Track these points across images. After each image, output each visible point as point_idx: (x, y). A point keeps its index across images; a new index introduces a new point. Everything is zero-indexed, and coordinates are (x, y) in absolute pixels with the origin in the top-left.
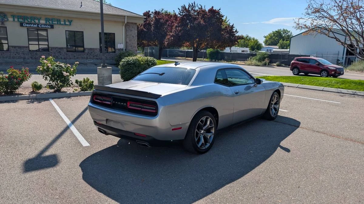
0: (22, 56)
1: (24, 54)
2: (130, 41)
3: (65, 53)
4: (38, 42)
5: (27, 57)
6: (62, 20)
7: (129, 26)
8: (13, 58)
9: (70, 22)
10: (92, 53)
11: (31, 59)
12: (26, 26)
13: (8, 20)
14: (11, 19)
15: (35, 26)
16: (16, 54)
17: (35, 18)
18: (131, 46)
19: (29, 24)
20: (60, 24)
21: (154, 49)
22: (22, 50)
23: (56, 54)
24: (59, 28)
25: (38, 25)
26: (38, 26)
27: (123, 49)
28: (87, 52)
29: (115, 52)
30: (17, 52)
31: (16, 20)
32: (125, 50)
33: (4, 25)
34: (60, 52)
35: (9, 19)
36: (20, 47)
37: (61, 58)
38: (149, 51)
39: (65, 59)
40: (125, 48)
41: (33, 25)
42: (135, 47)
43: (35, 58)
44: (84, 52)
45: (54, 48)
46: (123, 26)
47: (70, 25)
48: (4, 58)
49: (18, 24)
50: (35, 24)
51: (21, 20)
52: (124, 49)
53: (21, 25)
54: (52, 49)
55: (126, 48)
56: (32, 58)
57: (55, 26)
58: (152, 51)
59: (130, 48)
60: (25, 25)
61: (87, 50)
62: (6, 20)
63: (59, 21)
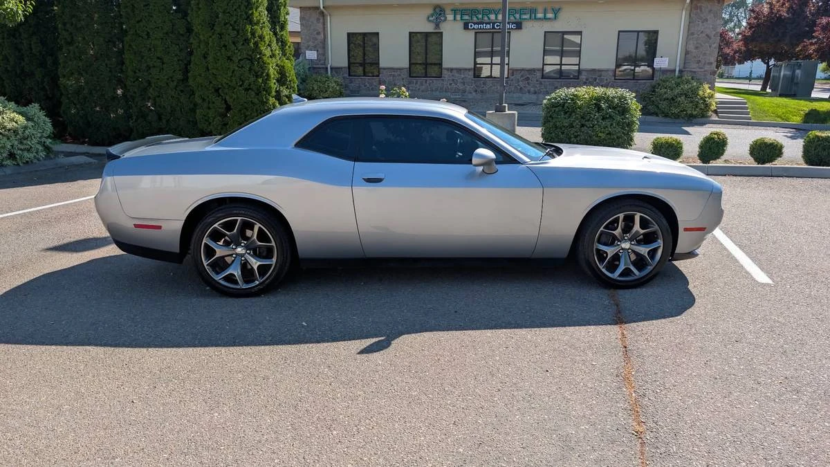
0: (461, 87)
1: (464, 83)
2: (697, 48)
3: (537, 81)
4: (490, 58)
5: (468, 88)
6: (540, 9)
7: (701, 11)
8: (446, 91)
9: (556, 12)
10: (595, 81)
11: (474, 93)
12: (474, 28)
13: (445, 19)
14: (450, 17)
15: (488, 26)
16: (451, 84)
17: (490, 12)
18: (699, 62)
19: (478, 24)
20: (535, 19)
21: (799, 66)
22: (463, 76)
23: (521, 83)
24: (533, 26)
25: (494, 24)
26: (493, 28)
27: (675, 71)
28: (585, 77)
29: (652, 77)
30: (453, 80)
31: (458, 17)
32: (680, 71)
33: (439, 27)
34: (528, 79)
35: (447, 16)
36: (459, 70)
37: (529, 92)
38: (782, 74)
39: (535, 93)
40: (682, 65)
41: (484, 25)
42: (711, 63)
43: (482, 92)
44: (578, 79)
45: (517, 70)
46: (684, 13)
47: (555, 18)
48: (432, 90)
49: (461, 25)
50: (489, 23)
51: (466, 17)
52: (677, 70)
53: (466, 27)
54: (513, 73)
55: (684, 68)
56: (476, 91)
57: (525, 24)
58: (794, 72)
59: (695, 65)
60: (471, 26)
61: (584, 73)
62: (443, 18)
63: (533, 11)
